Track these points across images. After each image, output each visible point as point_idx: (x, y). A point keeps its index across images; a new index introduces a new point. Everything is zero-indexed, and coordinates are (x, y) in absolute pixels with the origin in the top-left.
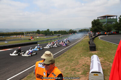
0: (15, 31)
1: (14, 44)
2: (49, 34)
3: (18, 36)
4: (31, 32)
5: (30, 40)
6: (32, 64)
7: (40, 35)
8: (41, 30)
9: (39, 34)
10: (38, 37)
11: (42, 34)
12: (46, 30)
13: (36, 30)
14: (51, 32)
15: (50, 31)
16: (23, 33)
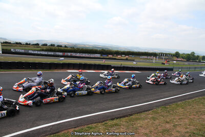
0: (146, 51)
1: (144, 66)
2: (194, 59)
3: (149, 57)
4: (166, 54)
5: (163, 64)
6: (162, 97)
7: (178, 59)
8: (181, 52)
9: (177, 57)
10: (175, 62)
11: (183, 58)
12: (190, 53)
13: (174, 52)
14: (198, 56)
15: (196, 55)
16: (155, 53)
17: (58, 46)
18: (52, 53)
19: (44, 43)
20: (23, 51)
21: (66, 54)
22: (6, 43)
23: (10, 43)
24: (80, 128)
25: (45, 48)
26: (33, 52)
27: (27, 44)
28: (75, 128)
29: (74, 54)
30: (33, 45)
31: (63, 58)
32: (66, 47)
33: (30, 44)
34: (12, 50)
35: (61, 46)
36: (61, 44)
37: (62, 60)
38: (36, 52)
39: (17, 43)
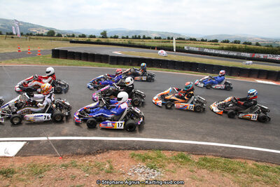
17: (245, 43)
18: (235, 54)
19: (224, 39)
20: (197, 49)
21: (256, 55)
22: (180, 39)
23: (184, 39)
24: (264, 164)
25: (225, 45)
26: (209, 51)
27: (203, 40)
28: (257, 161)
29: (269, 57)
30: (210, 41)
31: (251, 62)
32: (257, 44)
33: (206, 41)
34: (186, 48)
35: (250, 44)
36: (250, 41)
37: (249, 64)
38: (213, 51)
39: (191, 40)
